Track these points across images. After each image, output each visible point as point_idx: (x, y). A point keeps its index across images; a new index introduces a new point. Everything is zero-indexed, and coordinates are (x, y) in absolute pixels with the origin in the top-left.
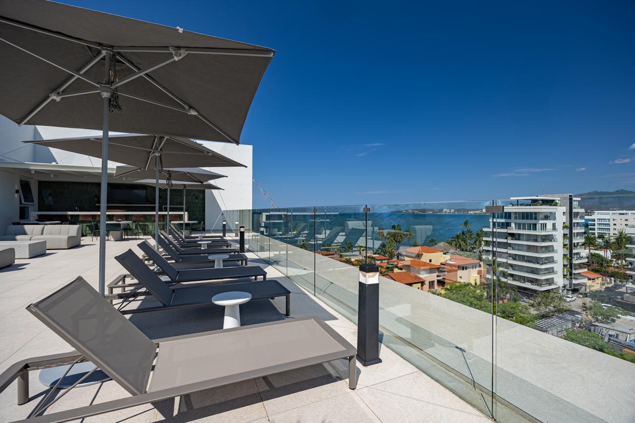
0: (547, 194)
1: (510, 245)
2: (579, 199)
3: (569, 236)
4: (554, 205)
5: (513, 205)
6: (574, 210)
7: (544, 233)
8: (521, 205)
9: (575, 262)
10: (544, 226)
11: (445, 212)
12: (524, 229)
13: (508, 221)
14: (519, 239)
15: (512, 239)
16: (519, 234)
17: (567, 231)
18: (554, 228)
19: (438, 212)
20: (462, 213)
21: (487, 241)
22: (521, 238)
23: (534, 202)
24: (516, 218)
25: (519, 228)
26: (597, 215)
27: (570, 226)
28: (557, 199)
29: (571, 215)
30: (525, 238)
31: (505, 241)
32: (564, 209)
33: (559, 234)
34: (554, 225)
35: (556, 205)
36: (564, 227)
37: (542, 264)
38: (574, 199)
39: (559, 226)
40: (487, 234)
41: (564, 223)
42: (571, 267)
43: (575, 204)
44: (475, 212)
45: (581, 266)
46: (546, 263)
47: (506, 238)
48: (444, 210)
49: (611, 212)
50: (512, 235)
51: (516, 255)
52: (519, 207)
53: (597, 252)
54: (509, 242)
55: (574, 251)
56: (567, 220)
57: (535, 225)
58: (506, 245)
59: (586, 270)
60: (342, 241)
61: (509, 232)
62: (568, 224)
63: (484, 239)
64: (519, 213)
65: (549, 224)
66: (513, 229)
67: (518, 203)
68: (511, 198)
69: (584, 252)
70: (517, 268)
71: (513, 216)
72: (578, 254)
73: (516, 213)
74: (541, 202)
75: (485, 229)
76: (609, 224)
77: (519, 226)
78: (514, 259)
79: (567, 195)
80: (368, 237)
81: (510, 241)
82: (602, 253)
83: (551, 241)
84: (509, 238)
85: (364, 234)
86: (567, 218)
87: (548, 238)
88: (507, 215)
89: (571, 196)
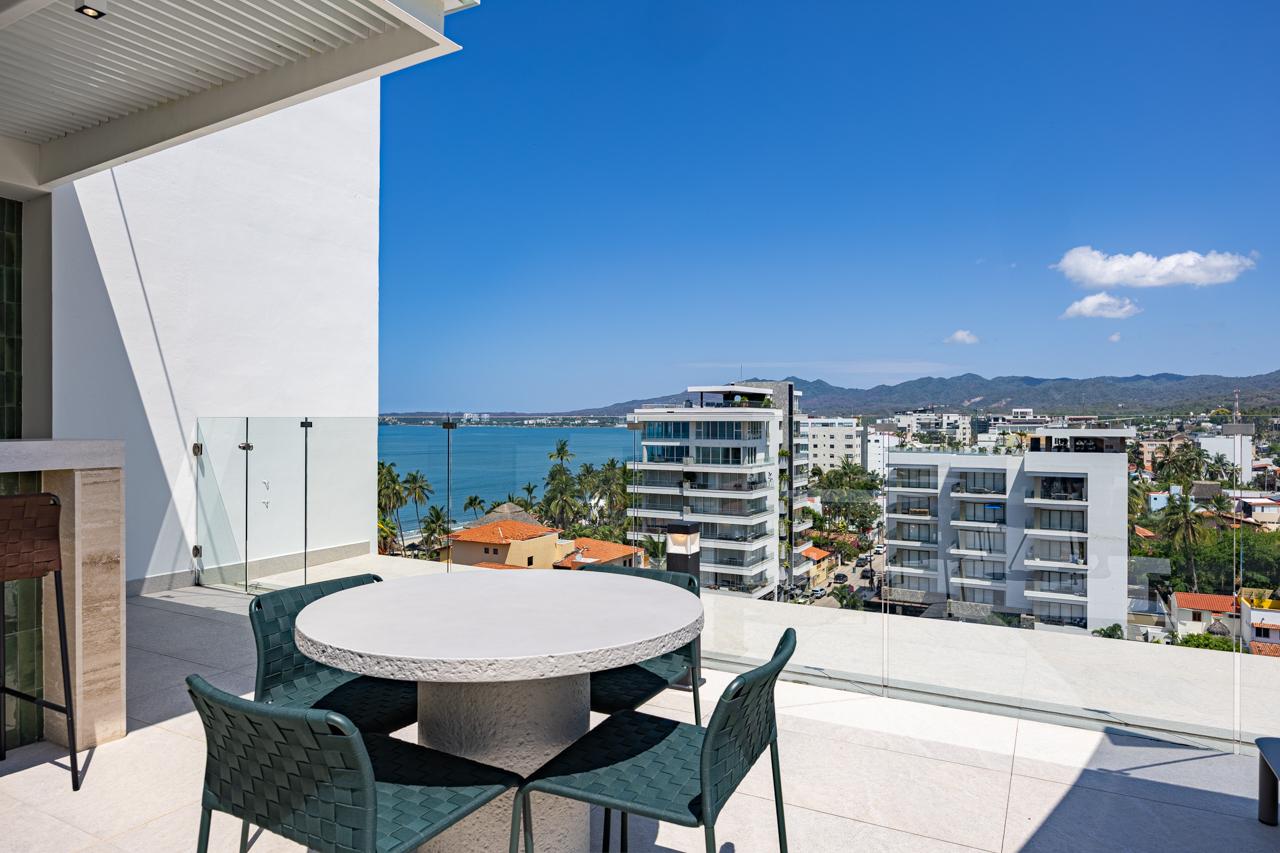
1: (685, 500)
2: (802, 394)
3: (788, 474)
4: (765, 407)
6: (795, 419)
7: (751, 470)
8: (708, 405)
9: (796, 528)
10: (752, 454)
11: (469, 421)
12: (726, 462)
13: (683, 443)
14: (704, 487)
15: (692, 487)
16: (706, 475)
18: (767, 459)
22: (709, 483)
23: (729, 398)
24: (698, 435)
25: (706, 461)
27: (788, 454)
28: (768, 392)
29: (791, 427)
30: (717, 483)
31: (675, 491)
32: (779, 414)
33: (773, 471)
35: (767, 405)
36: (782, 455)
38: (795, 393)
39: (774, 455)
40: (639, 477)
41: (780, 445)
42: (791, 542)
43: (797, 404)
44: (538, 421)
45: (803, 537)
47: (680, 485)
48: (466, 416)
50: (691, 477)
52: (706, 409)
54: (686, 493)
55: (795, 506)
56: (784, 439)
58: (680, 503)
59: (810, 544)
61: (685, 470)
62: (786, 448)
63: (631, 489)
64: (705, 423)
66: (693, 464)
67: (701, 401)
71: (692, 430)
73: (698, 424)
74: (740, 398)
77: (706, 455)
79: (785, 386)
81: (689, 493)
83: (761, 487)
84: (687, 485)
86: (784, 433)
87: (759, 481)
88: (682, 429)
89: (791, 386)
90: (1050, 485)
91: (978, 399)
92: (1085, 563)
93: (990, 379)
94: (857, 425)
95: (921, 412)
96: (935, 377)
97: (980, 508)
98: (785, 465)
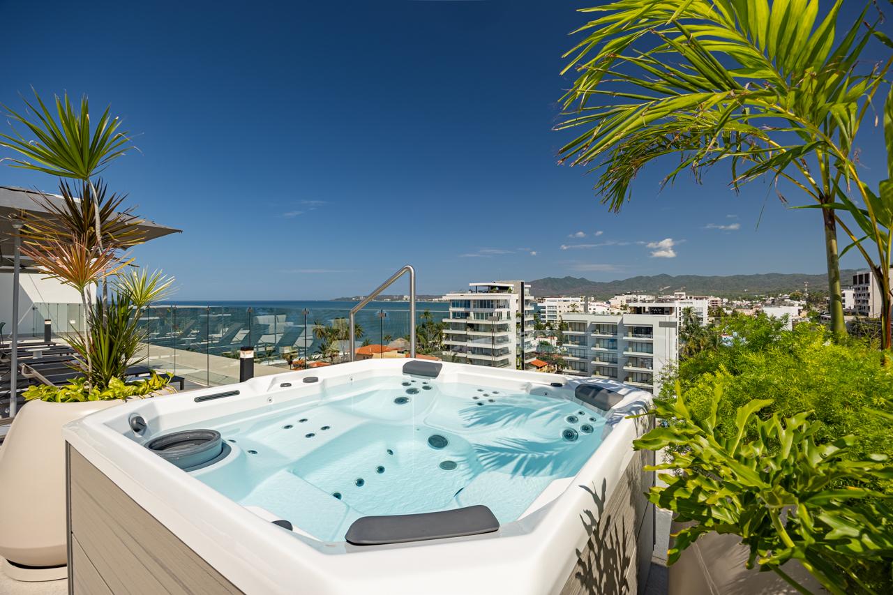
0: (504, 280)
1: (469, 337)
2: (530, 286)
3: (521, 326)
5: (472, 292)
6: (526, 298)
7: (499, 323)
8: (479, 292)
9: (526, 351)
10: (500, 315)
11: (406, 299)
12: (482, 318)
13: (468, 310)
14: (478, 330)
15: (471, 331)
16: (478, 324)
17: (519, 320)
18: (509, 317)
19: (396, 299)
20: (426, 301)
21: (447, 334)
22: (480, 328)
23: (492, 289)
24: (474, 307)
25: (478, 318)
26: (548, 302)
27: (521, 315)
28: (511, 285)
29: (523, 302)
30: (483, 329)
31: (464, 332)
32: (517, 296)
33: (513, 323)
34: (508, 314)
35: (510, 292)
36: (517, 315)
37: (498, 356)
38: (525, 286)
39: (513, 315)
40: (448, 326)
41: (517, 311)
42: (523, 358)
43: (526, 291)
45: (531, 355)
46: (501, 355)
47: (466, 330)
49: (557, 299)
50: (471, 326)
51: (475, 348)
52: (478, 294)
53: (546, 340)
54: (468, 333)
55: (526, 340)
56: (519, 308)
57: (491, 315)
58: (466, 338)
59: (535, 359)
60: (241, 339)
61: (468, 322)
62: (520, 312)
63: (444, 331)
64: (478, 300)
65: (504, 311)
66: (472, 320)
67: (476, 290)
68: (471, 284)
69: (535, 342)
70: (476, 363)
71: (472, 304)
72: (528, 342)
73: (474, 301)
74: (497, 289)
75: (444, 320)
76: (556, 311)
77: (478, 316)
78: (473, 353)
79: (519, 283)
80: (307, 338)
82: (548, 340)
83: (506, 331)
84: (469, 329)
85: (303, 334)
86: (519, 305)
87: (503, 328)
88: (467, 303)
89: (522, 283)
90: (638, 330)
91: (667, 287)
92: (652, 369)
93: (674, 276)
94: (581, 301)
95: (629, 294)
96: (645, 276)
97: (606, 342)
98: (520, 320)
